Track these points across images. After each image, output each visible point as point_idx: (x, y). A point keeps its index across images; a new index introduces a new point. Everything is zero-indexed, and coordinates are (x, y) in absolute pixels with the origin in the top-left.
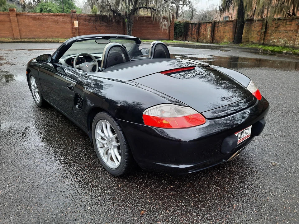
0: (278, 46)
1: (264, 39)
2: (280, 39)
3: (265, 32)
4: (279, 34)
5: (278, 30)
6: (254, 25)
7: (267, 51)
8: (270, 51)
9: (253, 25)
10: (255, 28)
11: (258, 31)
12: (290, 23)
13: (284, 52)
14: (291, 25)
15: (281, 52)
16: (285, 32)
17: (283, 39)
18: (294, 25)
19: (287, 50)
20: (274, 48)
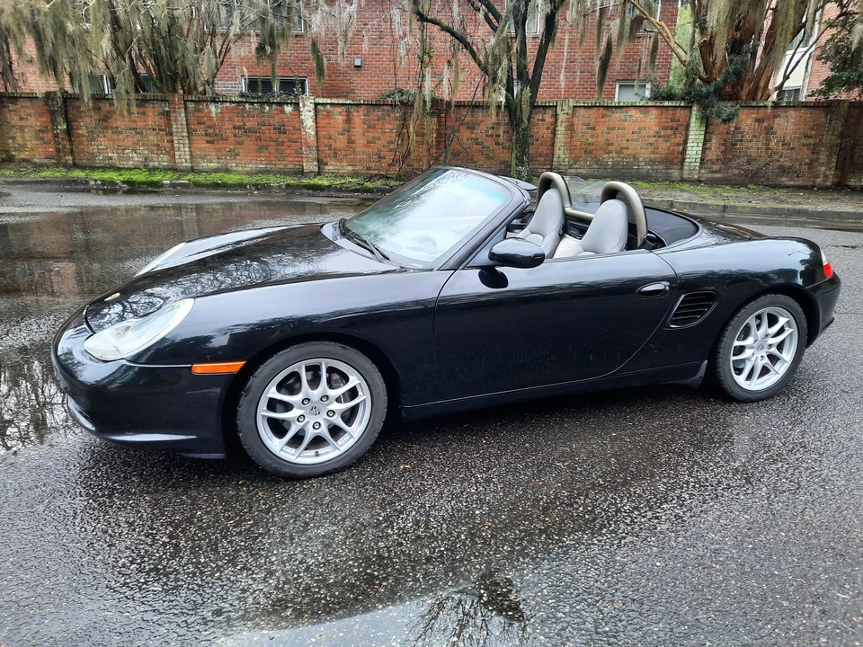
0: (130, 169)
1: (72, 152)
2: (127, 151)
3: (69, 132)
4: (115, 137)
5: (112, 128)
6: (15, 111)
7: (112, 183)
8: (124, 182)
9: (10, 111)
10: (21, 119)
11: (38, 128)
12: (141, 110)
13: (165, 182)
14: (144, 113)
15: (157, 182)
16: (133, 132)
17: (134, 150)
18: (152, 116)
19: (168, 176)
20: (126, 176)
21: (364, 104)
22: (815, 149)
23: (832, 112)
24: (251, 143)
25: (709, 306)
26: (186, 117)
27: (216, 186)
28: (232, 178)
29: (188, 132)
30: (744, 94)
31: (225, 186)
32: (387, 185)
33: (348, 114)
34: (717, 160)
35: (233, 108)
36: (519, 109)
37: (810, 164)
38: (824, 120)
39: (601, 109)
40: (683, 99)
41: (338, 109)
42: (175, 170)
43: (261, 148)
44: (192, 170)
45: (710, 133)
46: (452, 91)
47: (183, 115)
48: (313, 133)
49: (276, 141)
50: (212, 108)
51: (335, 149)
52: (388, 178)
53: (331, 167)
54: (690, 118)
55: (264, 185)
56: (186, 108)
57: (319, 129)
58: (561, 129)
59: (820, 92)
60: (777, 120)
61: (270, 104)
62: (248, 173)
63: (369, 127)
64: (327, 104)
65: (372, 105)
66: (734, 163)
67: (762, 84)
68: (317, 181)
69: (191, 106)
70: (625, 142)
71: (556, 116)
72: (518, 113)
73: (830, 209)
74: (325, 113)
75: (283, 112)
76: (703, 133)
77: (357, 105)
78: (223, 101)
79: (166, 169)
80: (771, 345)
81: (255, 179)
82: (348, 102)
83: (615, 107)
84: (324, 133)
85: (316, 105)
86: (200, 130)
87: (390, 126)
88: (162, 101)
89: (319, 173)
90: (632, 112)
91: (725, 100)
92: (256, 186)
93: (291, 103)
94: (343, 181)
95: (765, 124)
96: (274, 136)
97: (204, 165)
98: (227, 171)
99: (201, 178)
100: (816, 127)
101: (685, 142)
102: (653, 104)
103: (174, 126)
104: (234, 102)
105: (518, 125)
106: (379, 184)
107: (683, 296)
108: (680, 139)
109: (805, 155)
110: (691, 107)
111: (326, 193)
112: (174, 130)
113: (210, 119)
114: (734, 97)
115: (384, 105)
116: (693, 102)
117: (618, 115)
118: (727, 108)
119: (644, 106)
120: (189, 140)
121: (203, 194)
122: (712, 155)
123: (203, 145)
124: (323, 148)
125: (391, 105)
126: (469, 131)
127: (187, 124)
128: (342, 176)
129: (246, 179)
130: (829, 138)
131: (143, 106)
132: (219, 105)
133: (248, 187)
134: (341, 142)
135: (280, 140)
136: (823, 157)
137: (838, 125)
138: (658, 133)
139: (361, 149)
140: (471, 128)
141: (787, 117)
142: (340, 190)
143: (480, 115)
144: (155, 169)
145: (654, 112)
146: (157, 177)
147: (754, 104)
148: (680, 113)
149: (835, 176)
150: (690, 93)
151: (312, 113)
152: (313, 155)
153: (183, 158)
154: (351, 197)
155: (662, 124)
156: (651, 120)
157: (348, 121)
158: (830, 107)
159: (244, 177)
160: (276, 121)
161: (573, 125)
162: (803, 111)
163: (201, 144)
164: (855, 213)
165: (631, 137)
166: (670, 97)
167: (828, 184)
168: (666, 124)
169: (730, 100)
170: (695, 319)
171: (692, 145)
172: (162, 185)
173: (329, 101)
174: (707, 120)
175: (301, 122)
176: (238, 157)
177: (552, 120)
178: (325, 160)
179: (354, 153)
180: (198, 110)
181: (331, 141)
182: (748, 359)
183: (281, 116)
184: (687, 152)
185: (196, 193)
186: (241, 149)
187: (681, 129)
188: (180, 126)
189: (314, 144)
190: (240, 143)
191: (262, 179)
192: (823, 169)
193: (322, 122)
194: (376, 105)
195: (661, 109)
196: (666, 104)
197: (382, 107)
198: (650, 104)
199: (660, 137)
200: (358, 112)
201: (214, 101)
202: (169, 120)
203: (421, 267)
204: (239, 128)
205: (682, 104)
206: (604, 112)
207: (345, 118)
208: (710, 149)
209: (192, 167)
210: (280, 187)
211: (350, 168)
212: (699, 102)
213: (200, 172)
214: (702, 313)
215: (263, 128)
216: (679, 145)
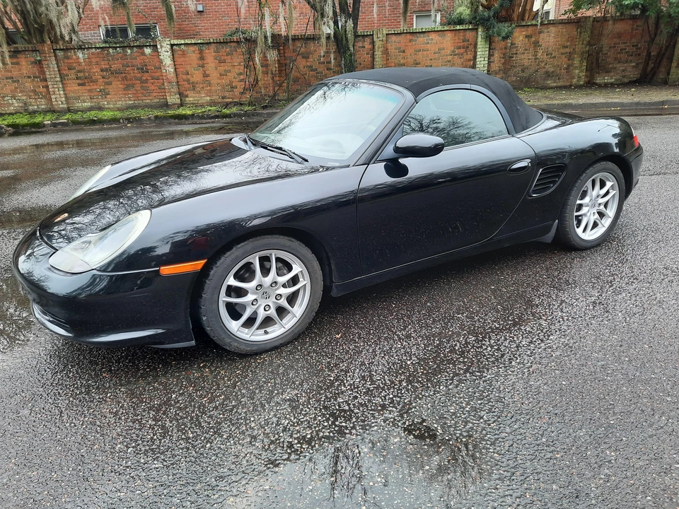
0: (12, 114)
2: (6, 98)
8: (8, 126)
12: (15, 60)
13: (45, 122)
14: (18, 64)
15: (38, 123)
16: (10, 81)
17: (14, 97)
18: (25, 65)
19: (48, 118)
20: (10, 120)
21: (214, 43)
22: (570, 56)
23: (581, 26)
24: (119, 83)
25: (559, 176)
26: (57, 64)
27: (93, 122)
28: (107, 115)
29: (61, 78)
30: (515, 16)
31: (101, 122)
32: (241, 110)
33: (201, 52)
34: (499, 70)
35: (98, 53)
36: (344, 39)
37: (567, 69)
38: (575, 33)
39: (408, 35)
40: (471, 23)
41: (192, 48)
42: (54, 111)
43: (127, 87)
44: (69, 110)
45: (493, 49)
46: (288, 26)
47: (54, 62)
48: (172, 70)
49: (140, 79)
50: (80, 55)
51: (193, 83)
52: (241, 104)
53: (191, 99)
54: (477, 38)
55: (135, 118)
56: (56, 56)
57: (177, 67)
58: (378, 53)
59: (571, 11)
60: (541, 35)
61: (131, 47)
62: (119, 109)
63: (220, 62)
64: (181, 44)
65: (220, 43)
66: (511, 73)
67: (528, 8)
68: (181, 111)
69: (60, 54)
70: (428, 61)
71: (373, 43)
72: (344, 42)
73: (588, 102)
74: (180, 52)
75: (143, 54)
76: (488, 49)
77: (207, 43)
78: (89, 48)
79: (45, 112)
80: (600, 204)
81: (126, 114)
82: (199, 42)
83: (419, 32)
84: (182, 70)
85: (172, 45)
86: (72, 74)
87: (238, 60)
88: (33, 51)
89: (181, 105)
90: (433, 36)
91: (502, 22)
92: (128, 120)
93: (150, 46)
94: (203, 110)
95: (533, 39)
96: (139, 75)
97: (79, 105)
98: (100, 109)
99: (78, 117)
100: (571, 39)
101: (475, 58)
102: (448, 29)
103: (48, 73)
104: (98, 48)
105: (345, 52)
106: (234, 110)
107: (541, 170)
108: (470, 56)
109: (564, 62)
110: (477, 29)
111: (190, 121)
112: (48, 76)
113: (79, 64)
114: (508, 19)
115: (230, 42)
116: (478, 25)
117: (421, 39)
118: (505, 28)
119: (441, 31)
120: (63, 84)
121: (83, 130)
122: (495, 67)
123: (76, 88)
124: (183, 83)
125: (237, 42)
126: (304, 60)
127: (59, 70)
128: (202, 106)
129: (118, 114)
130: (580, 47)
131: (16, 57)
132: (86, 51)
133: (121, 121)
134: (197, 76)
135: (144, 78)
136: (576, 62)
137: (586, 36)
138: (453, 52)
139: (215, 82)
140: (306, 57)
141: (548, 32)
142: (202, 117)
143: (312, 46)
144: (34, 112)
145: (449, 35)
146: (38, 119)
147: (524, 23)
148: (470, 35)
149: (586, 76)
150: (476, 17)
151: (169, 53)
152: (175, 89)
153: (59, 100)
154: (213, 122)
155: (456, 44)
156: (448, 42)
157: (202, 58)
158: (578, 23)
159: (116, 113)
160: (138, 62)
161: (387, 49)
162: (560, 26)
163: (73, 87)
164: (606, 103)
165: (433, 56)
166: (461, 22)
167: (582, 83)
168: (459, 45)
169: (506, 21)
170: (549, 188)
171: (480, 59)
172: (44, 126)
173: (183, 42)
174: (490, 38)
175: (161, 61)
176: (108, 96)
177: (370, 46)
178: (186, 93)
179: (210, 84)
180: (67, 58)
181: (189, 76)
182: (585, 215)
183: (142, 57)
184: (477, 66)
185: (76, 130)
186: (110, 88)
187: (471, 47)
188: (52, 73)
189: (174, 80)
190: (110, 83)
191: (134, 113)
192: (577, 71)
193: (179, 61)
194: (224, 42)
195: (454, 32)
196: (458, 27)
197: (229, 44)
198: (446, 28)
199: (455, 55)
200: (209, 49)
201: (80, 48)
202: (42, 67)
203: (337, 164)
204: (106, 70)
205: (470, 27)
206: (411, 38)
207: (199, 56)
208: (493, 62)
209: (68, 108)
210: (149, 119)
211: (208, 98)
212: (483, 24)
213: (76, 112)
214: (554, 182)
215: (127, 69)
216: (470, 60)
